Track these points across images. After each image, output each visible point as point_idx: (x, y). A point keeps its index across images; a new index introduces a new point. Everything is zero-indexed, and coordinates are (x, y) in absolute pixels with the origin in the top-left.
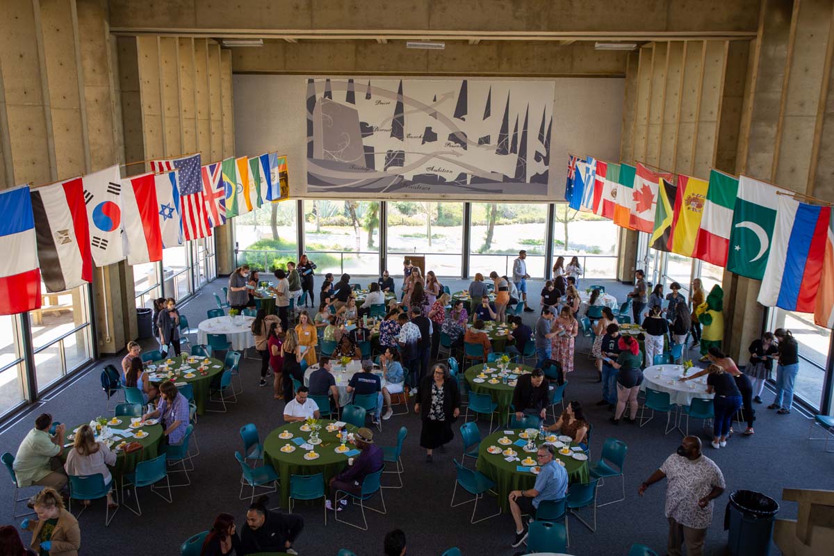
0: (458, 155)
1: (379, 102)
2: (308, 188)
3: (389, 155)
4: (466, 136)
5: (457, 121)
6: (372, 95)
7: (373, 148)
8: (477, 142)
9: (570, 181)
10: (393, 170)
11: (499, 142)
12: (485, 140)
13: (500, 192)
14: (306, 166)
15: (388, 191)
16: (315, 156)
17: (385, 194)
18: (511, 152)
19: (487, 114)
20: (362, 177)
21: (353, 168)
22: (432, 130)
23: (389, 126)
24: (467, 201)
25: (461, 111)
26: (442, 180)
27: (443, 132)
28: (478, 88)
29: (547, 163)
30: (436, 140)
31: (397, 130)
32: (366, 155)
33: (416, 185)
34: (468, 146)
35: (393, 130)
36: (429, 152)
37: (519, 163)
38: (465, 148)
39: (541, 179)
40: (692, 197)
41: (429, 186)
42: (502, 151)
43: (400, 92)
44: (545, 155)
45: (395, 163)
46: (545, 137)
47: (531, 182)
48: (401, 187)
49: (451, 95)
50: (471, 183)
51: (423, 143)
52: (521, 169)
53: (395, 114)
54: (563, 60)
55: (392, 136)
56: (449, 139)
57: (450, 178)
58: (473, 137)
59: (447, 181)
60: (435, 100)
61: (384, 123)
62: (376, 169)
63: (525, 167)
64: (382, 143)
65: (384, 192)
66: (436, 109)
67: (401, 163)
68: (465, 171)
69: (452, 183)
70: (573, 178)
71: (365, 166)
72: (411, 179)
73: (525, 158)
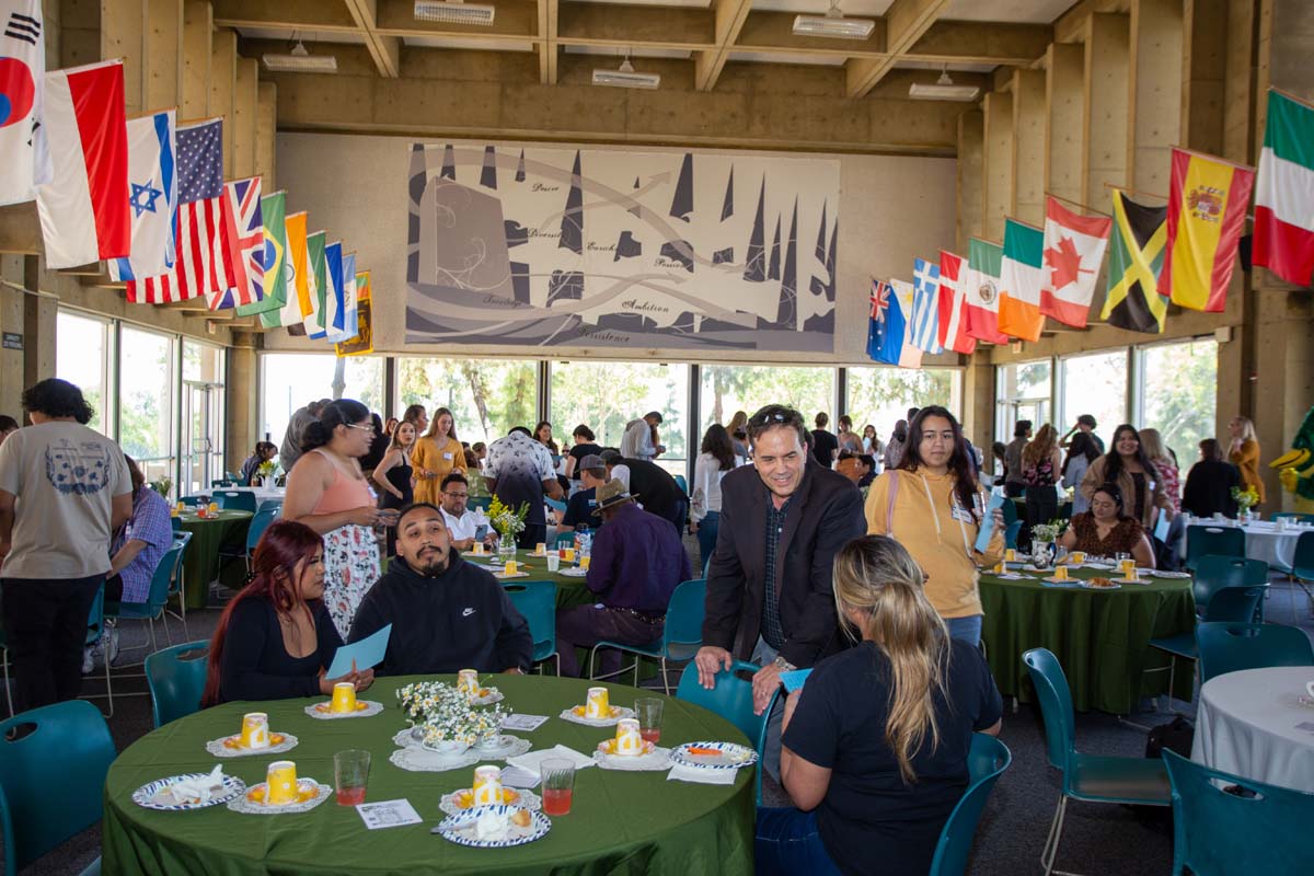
0: (678, 280)
1: (539, 187)
2: (408, 336)
3: (556, 279)
4: (691, 248)
5: (676, 223)
6: (527, 175)
7: (527, 266)
8: (711, 258)
9: (874, 324)
10: (563, 305)
11: (749, 259)
12: (725, 256)
13: (752, 346)
14: (405, 296)
15: (553, 342)
16: (421, 279)
17: (547, 348)
18: (770, 277)
19: (728, 211)
20: (508, 318)
21: (490, 300)
22: (633, 237)
23: (556, 228)
24: (695, 362)
25: (683, 204)
26: (650, 324)
27: (652, 242)
28: (711, 168)
29: (831, 297)
30: (639, 253)
31: (571, 236)
32: (514, 278)
33: (605, 332)
34: (696, 265)
35: (564, 235)
36: (626, 276)
37: (784, 295)
38: (691, 269)
39: (823, 326)
40: (1200, 192)
41: (623, 334)
42: (755, 274)
43: (577, 170)
44: (827, 283)
45: (565, 294)
46: (827, 253)
47: (805, 329)
48: (577, 336)
49: (665, 177)
50: (701, 330)
51: (617, 259)
52: (787, 307)
53: (567, 208)
54: (854, 121)
55: (561, 245)
56: (662, 254)
57: (665, 320)
58: (704, 251)
59: (659, 326)
60: (637, 186)
61: (548, 222)
62: (532, 303)
63: (795, 304)
64: (543, 257)
65: (546, 344)
66: (639, 200)
67: (577, 294)
68: (691, 309)
69: (667, 331)
70: (881, 317)
71: (513, 298)
72: (595, 322)
73: (795, 290)
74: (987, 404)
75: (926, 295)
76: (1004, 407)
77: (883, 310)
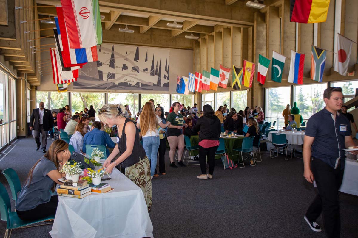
0: (136, 75)
1: (104, 53)
2: (74, 87)
3: (109, 74)
4: (139, 68)
5: (135, 62)
6: (101, 50)
7: (102, 71)
8: (143, 70)
9: (178, 85)
10: (110, 80)
11: (151, 71)
12: (146, 70)
13: (152, 90)
15: (108, 89)
17: (107, 90)
18: (155, 75)
19: (146, 60)
20: (98, 83)
21: (93, 79)
22: (126, 65)
23: (108, 63)
24: (140, 93)
25: (137, 58)
26: (130, 85)
27: (130, 67)
28: (143, 50)
29: (168, 79)
30: (127, 69)
31: (112, 65)
32: (99, 74)
33: (120, 87)
34: (140, 72)
35: (110, 64)
36: (125, 74)
37: (158, 79)
38: (139, 73)
39: (167, 85)
41: (124, 87)
42: (152, 74)
43: (113, 49)
44: (167, 76)
45: (111, 78)
46: (167, 70)
47: (163, 86)
48: (114, 87)
49: (133, 52)
50: (141, 86)
51: (122, 70)
52: (159, 81)
53: (111, 58)
54: (173, 42)
55: (110, 67)
56: (132, 69)
57: (133, 84)
58: (141, 69)
59: (132, 85)
60: (126, 54)
61: (107, 61)
62: (103, 80)
63: (161, 81)
64: (106, 69)
65: (107, 89)
66: (127, 57)
67: (114, 78)
68: (139, 81)
69: (134, 86)
70: (179, 84)
71: (99, 78)
72: (118, 84)
73: (161, 77)
74: (200, 102)
75: (191, 80)
76: (203, 102)
77: (180, 82)
